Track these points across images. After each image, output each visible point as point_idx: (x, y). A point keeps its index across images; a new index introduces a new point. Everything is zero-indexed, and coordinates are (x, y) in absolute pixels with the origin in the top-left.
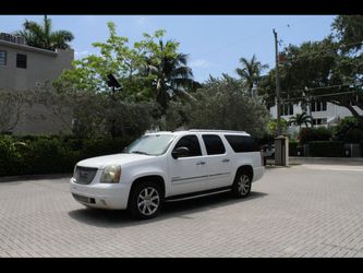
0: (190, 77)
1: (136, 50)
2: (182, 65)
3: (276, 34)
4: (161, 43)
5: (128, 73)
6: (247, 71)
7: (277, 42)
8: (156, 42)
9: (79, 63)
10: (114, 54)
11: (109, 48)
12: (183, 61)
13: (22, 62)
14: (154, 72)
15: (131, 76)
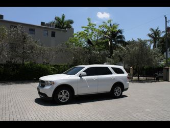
0: (124, 40)
1: (100, 29)
2: (120, 34)
3: (166, 18)
4: (111, 25)
5: (96, 38)
6: (153, 35)
7: (166, 21)
8: (108, 25)
9: (76, 34)
10: (90, 31)
11: (88, 28)
12: (121, 32)
13: (53, 35)
14: (107, 38)
15: (97, 40)
